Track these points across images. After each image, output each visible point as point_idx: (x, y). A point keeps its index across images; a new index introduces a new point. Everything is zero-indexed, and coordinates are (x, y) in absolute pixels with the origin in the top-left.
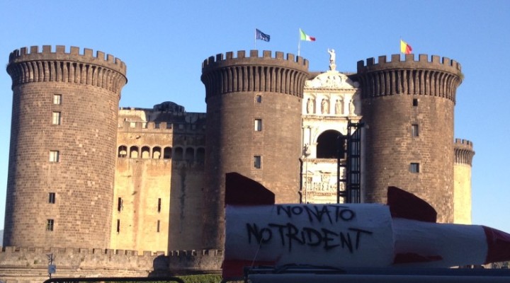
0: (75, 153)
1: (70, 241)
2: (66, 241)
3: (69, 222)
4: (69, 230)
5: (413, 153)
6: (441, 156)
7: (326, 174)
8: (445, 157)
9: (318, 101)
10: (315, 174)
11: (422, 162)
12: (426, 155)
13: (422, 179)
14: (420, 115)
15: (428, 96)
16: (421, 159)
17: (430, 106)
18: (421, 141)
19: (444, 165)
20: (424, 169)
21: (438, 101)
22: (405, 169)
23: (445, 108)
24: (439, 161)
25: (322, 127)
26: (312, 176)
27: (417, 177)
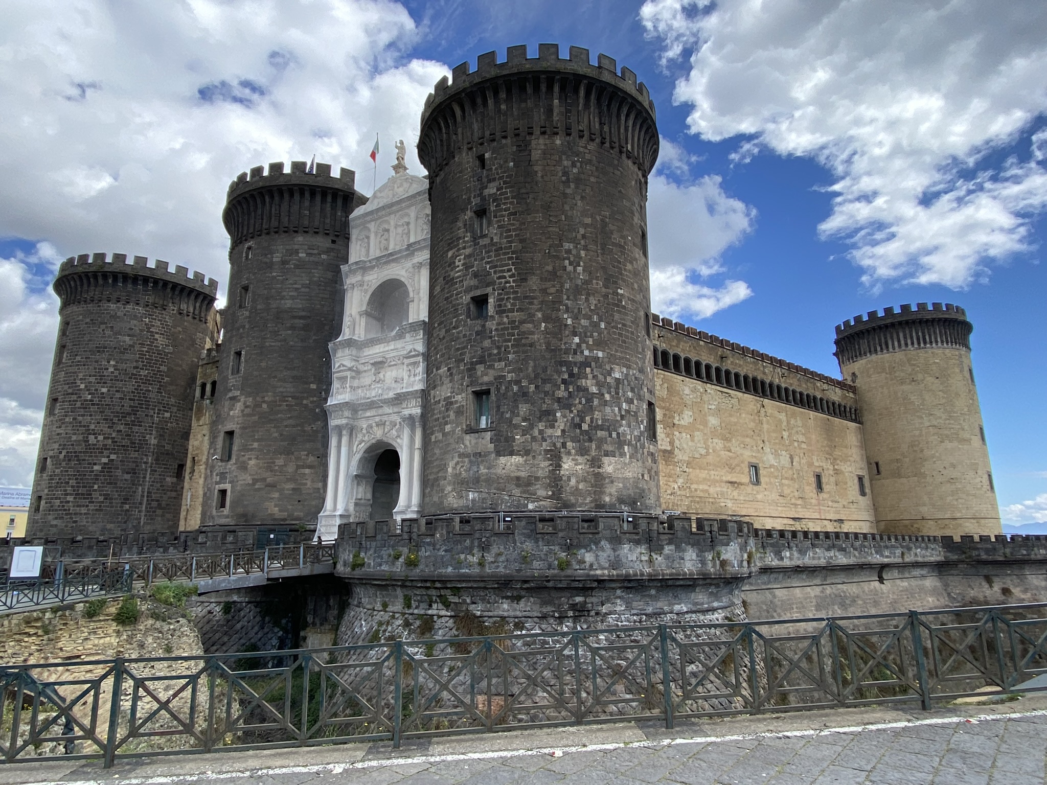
0: (74, 397)
1: (56, 526)
2: (52, 526)
3: (56, 499)
4: (56, 510)
5: (476, 275)
6: (550, 268)
7: (379, 365)
8: (565, 268)
9: (372, 236)
10: (362, 368)
11: (494, 289)
12: (503, 271)
13: (496, 330)
14: (491, 185)
15: (509, 141)
16: (493, 283)
17: (513, 160)
18: (492, 243)
19: (562, 286)
20: (500, 306)
21: (539, 144)
22: (461, 314)
23: (564, 157)
24: (541, 279)
25: (374, 279)
26: (348, 374)
27: (484, 326)
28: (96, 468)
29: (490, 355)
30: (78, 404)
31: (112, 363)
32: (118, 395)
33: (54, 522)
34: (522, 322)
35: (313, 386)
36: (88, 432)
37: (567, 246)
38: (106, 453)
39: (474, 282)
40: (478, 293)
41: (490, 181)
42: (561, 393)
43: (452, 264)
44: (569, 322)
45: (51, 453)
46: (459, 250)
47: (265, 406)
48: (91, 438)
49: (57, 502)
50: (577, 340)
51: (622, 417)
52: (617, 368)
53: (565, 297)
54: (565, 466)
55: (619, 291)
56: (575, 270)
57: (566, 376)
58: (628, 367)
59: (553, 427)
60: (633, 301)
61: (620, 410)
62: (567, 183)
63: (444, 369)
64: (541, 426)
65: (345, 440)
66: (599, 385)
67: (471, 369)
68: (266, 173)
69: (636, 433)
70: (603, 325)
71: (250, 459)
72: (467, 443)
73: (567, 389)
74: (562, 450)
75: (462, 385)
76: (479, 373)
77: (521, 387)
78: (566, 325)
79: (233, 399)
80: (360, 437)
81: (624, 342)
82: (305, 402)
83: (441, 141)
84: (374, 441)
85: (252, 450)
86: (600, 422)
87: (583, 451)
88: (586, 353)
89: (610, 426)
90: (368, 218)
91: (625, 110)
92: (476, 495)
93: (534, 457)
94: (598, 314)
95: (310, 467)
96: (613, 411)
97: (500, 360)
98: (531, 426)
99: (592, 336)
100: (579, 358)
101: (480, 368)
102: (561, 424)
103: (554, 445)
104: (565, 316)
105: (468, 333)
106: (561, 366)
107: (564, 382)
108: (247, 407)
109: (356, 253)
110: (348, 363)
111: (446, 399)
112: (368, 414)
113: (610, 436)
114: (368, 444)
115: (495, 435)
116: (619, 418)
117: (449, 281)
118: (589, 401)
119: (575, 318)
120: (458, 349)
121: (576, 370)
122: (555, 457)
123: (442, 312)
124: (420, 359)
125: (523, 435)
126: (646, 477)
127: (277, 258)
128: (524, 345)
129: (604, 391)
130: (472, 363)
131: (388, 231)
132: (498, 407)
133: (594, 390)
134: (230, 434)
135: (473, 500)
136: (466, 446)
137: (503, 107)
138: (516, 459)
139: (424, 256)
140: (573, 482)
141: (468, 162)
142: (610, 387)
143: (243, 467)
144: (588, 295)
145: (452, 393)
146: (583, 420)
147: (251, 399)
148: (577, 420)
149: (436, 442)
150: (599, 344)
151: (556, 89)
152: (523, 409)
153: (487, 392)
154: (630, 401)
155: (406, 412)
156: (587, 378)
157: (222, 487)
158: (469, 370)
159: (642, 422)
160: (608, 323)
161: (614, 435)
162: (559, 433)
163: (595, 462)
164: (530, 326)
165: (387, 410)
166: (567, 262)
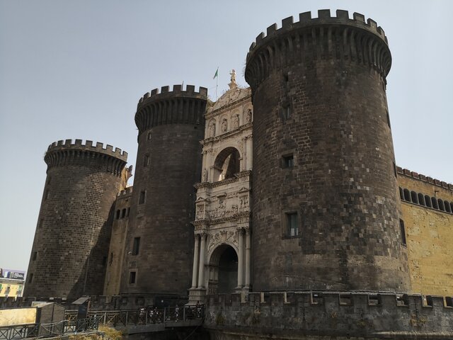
0: (53, 218)
2: (37, 291)
3: (40, 275)
4: (40, 282)
5: (284, 142)
6: (332, 136)
7: (222, 197)
8: (341, 136)
9: (217, 123)
10: (212, 200)
11: (296, 150)
12: (301, 139)
13: (299, 174)
14: (292, 90)
15: (302, 64)
16: (295, 146)
17: (306, 75)
18: (294, 123)
19: (341, 146)
20: (301, 160)
21: (321, 65)
22: (276, 166)
23: (336, 71)
24: (327, 143)
25: (219, 147)
26: (204, 203)
27: (291, 172)
28: (62, 258)
29: (296, 190)
30: (54, 222)
31: (73, 199)
32: (75, 217)
33: (38, 289)
34: (316, 169)
35: (184, 211)
36: (59, 238)
37: (341, 122)
38: (67, 249)
39: (284, 146)
40: (286, 153)
41: (291, 88)
42: (344, 213)
43: (269, 137)
44: (346, 168)
45: (39, 249)
46: (273, 128)
47: (157, 222)
48: (60, 241)
49: (41, 277)
50: (352, 180)
51: (385, 229)
52: (379, 197)
53: (343, 153)
54: (350, 261)
55: (377, 149)
56: (348, 137)
57: (346, 203)
58: (386, 197)
59: (340, 235)
60: (385, 154)
61: (383, 224)
62: (340, 85)
63: (265, 200)
64: (332, 235)
65: (202, 242)
66: (369, 208)
67: (284, 199)
68: (159, 92)
69: (394, 240)
70: (368, 170)
71: (149, 254)
72: (283, 245)
73: (348, 211)
74: (347, 251)
75: (278, 208)
76: (289, 201)
77: (317, 210)
78: (344, 171)
79: (140, 218)
80: (211, 241)
81: (382, 180)
82: (180, 220)
83: (260, 68)
84: (220, 244)
85: (150, 248)
86: (371, 233)
87: (360, 252)
88: (359, 188)
89: (377, 235)
90: (215, 114)
91: (371, 43)
92: (291, 279)
93: (328, 255)
94: (364, 163)
95: (182, 259)
96: (379, 225)
97: (302, 193)
98: (326, 235)
99: (361, 177)
100: (354, 191)
101: (290, 199)
102: (345, 234)
103: (342, 248)
104: (344, 165)
105: (281, 177)
106: (343, 196)
107: (346, 206)
108: (147, 223)
109: (208, 133)
110: (204, 197)
111: (267, 218)
112: (216, 227)
113: (378, 242)
114: (216, 246)
115: (302, 240)
116: (383, 230)
117: (268, 147)
118: (363, 218)
119: (350, 166)
120: (275, 187)
121: (353, 199)
122: (343, 255)
123: (263, 165)
124: (248, 193)
125: (321, 241)
126: (403, 269)
127: (165, 138)
128: (319, 183)
129: (372, 212)
130: (284, 195)
131: (226, 120)
132: (303, 223)
133: (366, 211)
134: (138, 239)
135: (289, 283)
136: (282, 248)
137: (298, 46)
138: (316, 256)
139: (249, 133)
140: (356, 271)
141: (278, 78)
142: (375, 210)
143: (145, 259)
144: (357, 152)
145: (272, 214)
146: (360, 232)
147: (150, 218)
148: (356, 231)
149: (262, 244)
150: (366, 182)
151: (330, 34)
152: (320, 224)
153: (296, 214)
154: (389, 219)
155: (240, 226)
156: (360, 204)
157: (133, 270)
158: (283, 199)
159: (397, 232)
160: (371, 169)
161: (380, 241)
162: (344, 240)
163: (370, 259)
164: (321, 171)
165: (228, 224)
166: (342, 132)
